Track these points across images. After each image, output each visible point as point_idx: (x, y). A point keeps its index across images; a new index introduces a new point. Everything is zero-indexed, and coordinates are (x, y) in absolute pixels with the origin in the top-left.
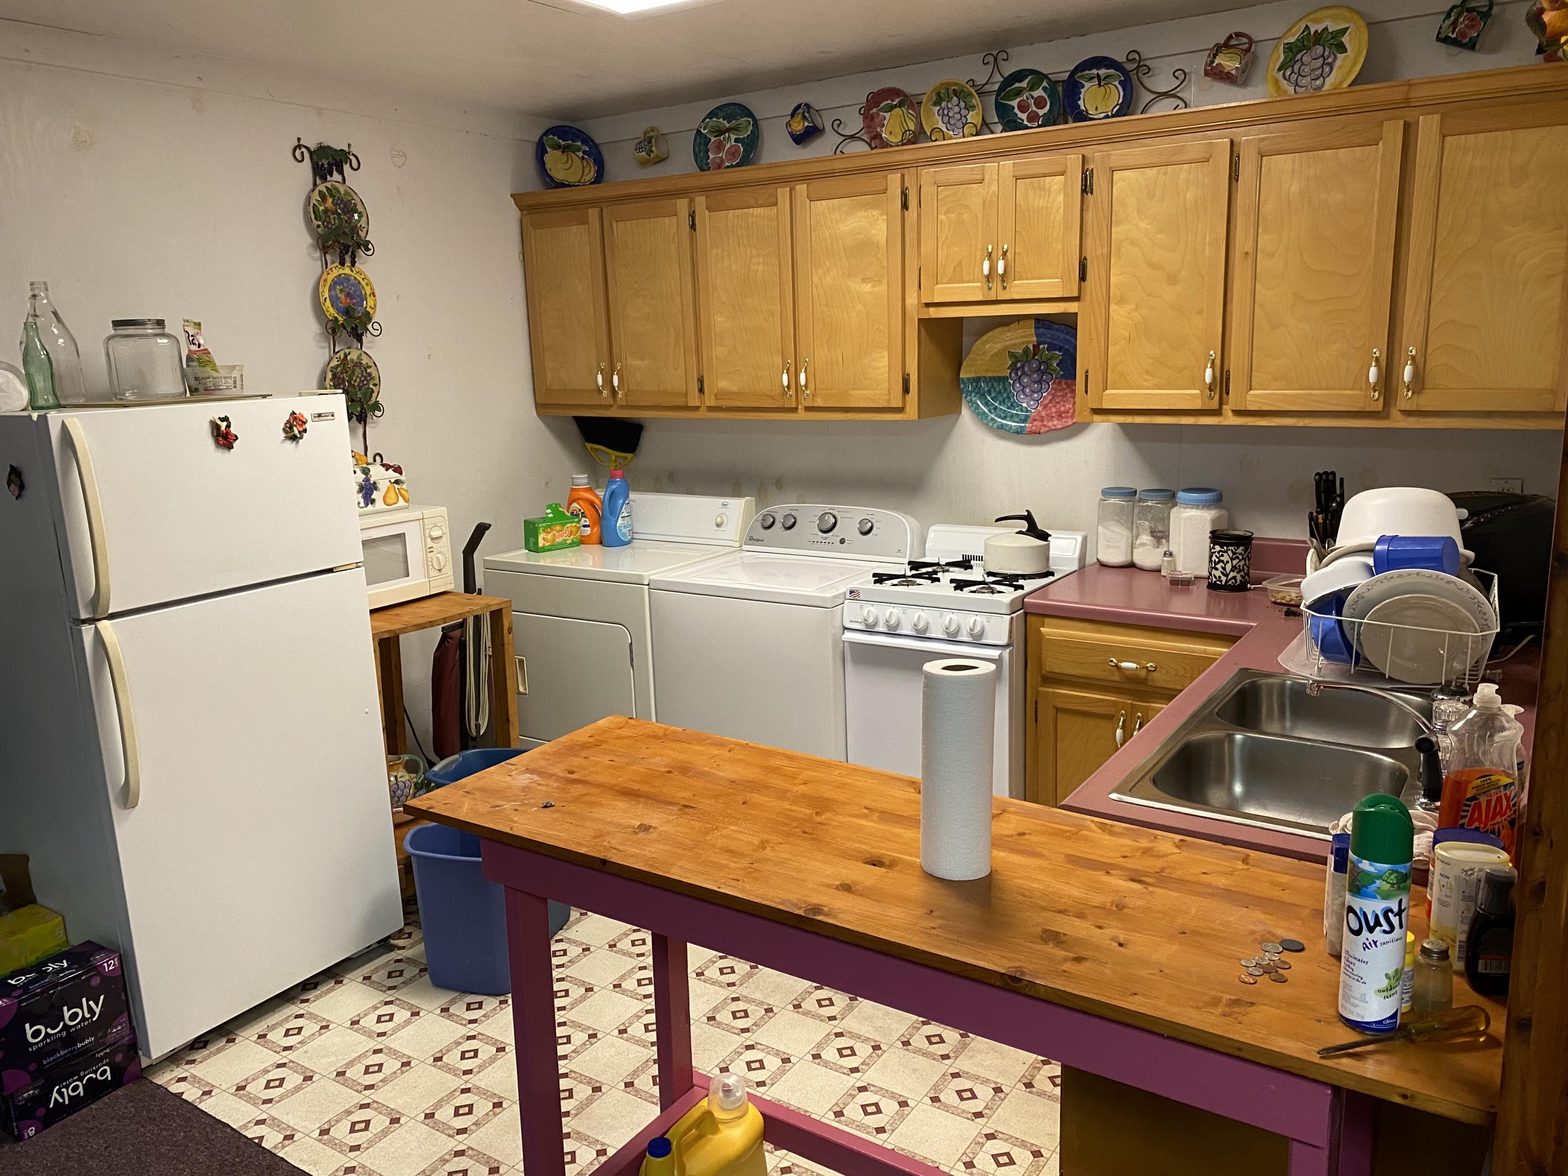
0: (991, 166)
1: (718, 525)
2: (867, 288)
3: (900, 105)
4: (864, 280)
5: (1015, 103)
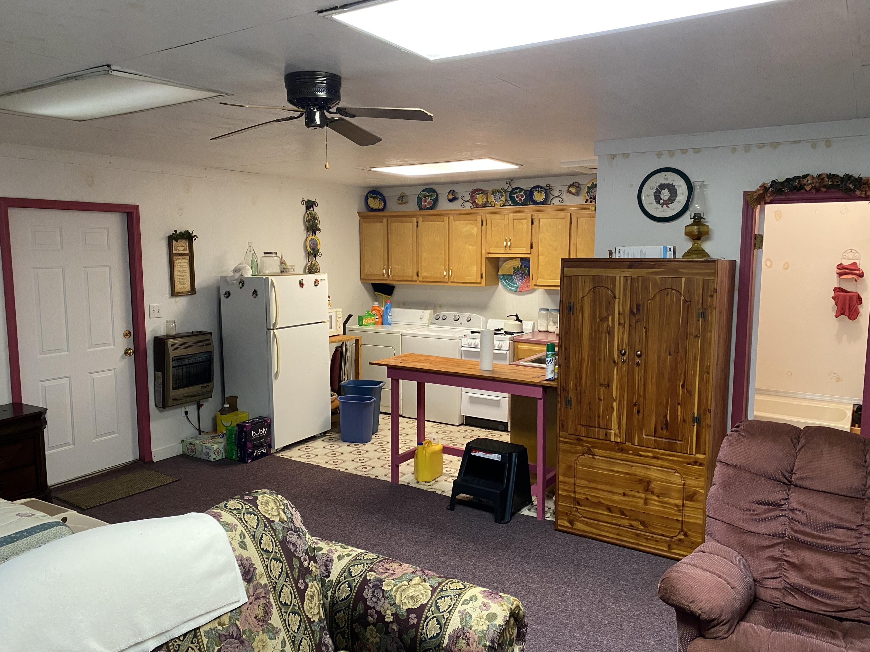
0: (507, 215)
1: (421, 319)
2: (471, 247)
3: (482, 193)
4: (470, 245)
5: (515, 196)
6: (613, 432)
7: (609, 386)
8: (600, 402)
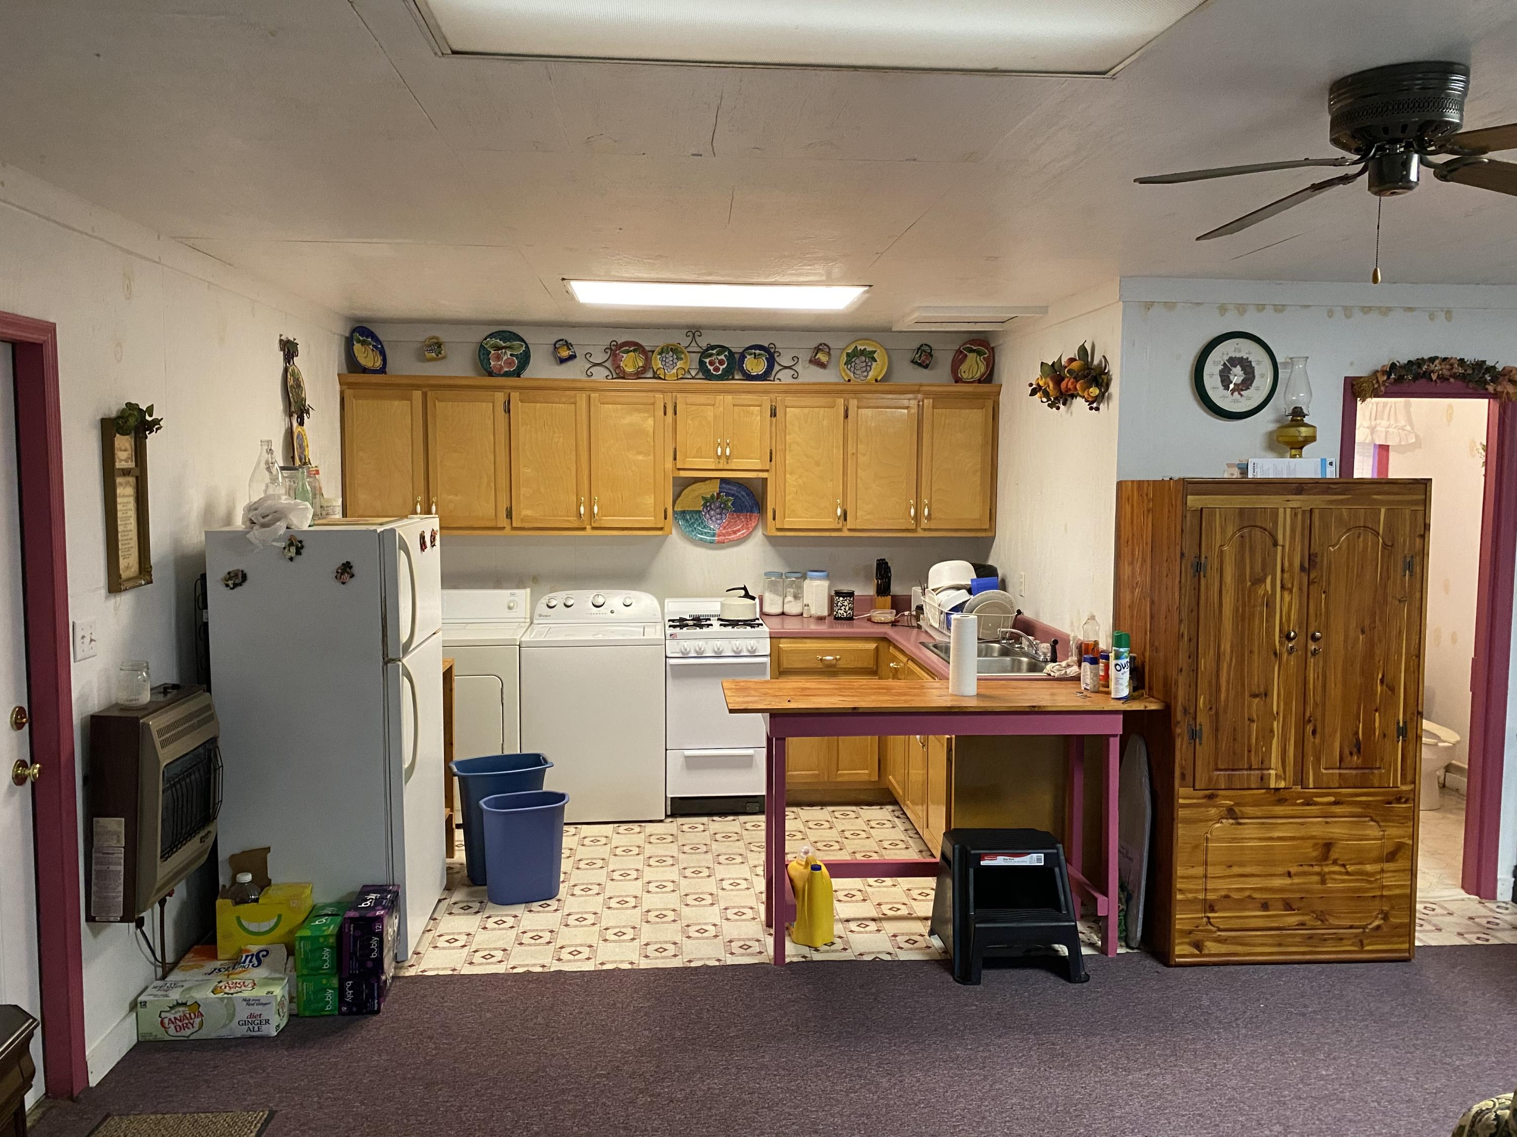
0: (720, 397)
1: (510, 608)
3: (634, 351)
5: (707, 360)
6: (1273, 772)
7: (1266, 694)
8: (1252, 724)
